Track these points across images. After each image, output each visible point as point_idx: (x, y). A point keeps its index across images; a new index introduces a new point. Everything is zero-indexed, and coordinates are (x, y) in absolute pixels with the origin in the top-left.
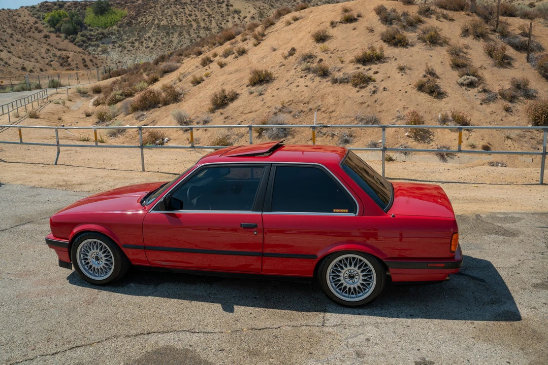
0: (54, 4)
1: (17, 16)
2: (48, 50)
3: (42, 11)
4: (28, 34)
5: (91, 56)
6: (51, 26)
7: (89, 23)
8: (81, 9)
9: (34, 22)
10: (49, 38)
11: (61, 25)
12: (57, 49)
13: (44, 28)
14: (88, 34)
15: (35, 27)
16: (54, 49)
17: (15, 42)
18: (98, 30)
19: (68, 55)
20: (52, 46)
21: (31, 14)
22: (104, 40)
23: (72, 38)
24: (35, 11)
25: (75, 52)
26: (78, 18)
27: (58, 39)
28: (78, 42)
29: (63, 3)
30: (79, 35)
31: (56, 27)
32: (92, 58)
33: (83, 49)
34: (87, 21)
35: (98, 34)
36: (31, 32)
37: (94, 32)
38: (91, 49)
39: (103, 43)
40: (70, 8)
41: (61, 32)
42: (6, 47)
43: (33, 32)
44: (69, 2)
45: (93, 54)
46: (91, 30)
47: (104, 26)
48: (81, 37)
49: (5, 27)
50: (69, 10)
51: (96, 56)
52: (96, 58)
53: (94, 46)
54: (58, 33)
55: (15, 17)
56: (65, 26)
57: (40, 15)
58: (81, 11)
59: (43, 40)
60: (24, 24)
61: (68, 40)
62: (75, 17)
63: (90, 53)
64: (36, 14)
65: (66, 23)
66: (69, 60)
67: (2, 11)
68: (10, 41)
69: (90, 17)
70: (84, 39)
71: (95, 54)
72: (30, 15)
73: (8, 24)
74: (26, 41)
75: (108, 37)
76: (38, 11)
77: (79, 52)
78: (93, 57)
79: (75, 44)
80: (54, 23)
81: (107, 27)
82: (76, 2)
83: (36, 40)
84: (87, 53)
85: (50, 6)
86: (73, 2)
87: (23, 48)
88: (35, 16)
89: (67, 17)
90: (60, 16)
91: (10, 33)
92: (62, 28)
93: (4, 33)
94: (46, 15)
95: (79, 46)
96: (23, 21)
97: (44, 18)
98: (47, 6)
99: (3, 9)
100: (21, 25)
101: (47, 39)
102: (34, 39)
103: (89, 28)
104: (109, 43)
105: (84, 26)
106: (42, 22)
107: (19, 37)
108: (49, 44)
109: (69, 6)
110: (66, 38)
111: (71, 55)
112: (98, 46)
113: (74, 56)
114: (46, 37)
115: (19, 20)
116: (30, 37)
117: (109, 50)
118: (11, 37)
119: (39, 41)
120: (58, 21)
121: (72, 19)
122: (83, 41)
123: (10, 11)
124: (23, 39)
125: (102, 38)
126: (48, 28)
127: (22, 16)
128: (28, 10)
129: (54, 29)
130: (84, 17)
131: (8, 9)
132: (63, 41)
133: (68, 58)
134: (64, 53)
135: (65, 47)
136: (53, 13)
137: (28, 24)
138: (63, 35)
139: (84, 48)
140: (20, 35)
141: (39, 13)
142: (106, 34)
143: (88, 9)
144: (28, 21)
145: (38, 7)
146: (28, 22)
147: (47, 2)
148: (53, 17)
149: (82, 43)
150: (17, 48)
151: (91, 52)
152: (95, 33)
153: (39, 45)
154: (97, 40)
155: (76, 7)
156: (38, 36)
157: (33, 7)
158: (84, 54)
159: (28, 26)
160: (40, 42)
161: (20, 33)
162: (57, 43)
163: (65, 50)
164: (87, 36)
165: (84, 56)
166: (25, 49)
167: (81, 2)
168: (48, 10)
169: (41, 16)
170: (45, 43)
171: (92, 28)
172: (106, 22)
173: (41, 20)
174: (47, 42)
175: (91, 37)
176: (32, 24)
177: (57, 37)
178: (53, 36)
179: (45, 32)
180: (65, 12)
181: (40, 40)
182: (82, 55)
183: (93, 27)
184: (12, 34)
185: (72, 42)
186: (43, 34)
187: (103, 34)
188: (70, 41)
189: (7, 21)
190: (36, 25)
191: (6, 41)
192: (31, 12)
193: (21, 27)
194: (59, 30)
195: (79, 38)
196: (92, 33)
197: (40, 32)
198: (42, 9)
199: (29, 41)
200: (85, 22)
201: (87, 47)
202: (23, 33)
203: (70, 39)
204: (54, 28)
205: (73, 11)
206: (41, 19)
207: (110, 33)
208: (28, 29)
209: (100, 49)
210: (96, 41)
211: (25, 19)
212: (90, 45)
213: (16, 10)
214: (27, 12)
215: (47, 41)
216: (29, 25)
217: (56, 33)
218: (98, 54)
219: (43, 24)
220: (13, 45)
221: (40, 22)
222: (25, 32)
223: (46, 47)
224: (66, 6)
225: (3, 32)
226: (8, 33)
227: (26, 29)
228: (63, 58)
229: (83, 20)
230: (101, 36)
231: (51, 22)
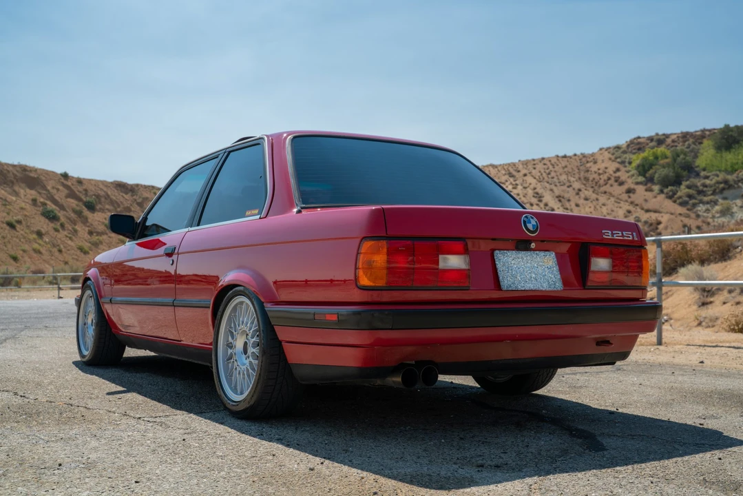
0: (651, 139)
1: (592, 163)
2: (629, 212)
3: (631, 152)
4: (603, 189)
5: (700, 220)
6: (640, 174)
7: (703, 165)
8: (694, 143)
9: (614, 169)
10: (634, 193)
11: (655, 172)
12: (642, 209)
13: (628, 177)
14: (699, 184)
15: (615, 177)
16: (639, 210)
17: (581, 202)
18: (718, 176)
19: (660, 219)
20: (637, 205)
21: (613, 157)
22: (726, 193)
23: (672, 191)
24: (618, 154)
25: (672, 214)
26: (685, 159)
27: (649, 194)
28: (680, 197)
29: (664, 137)
30: (683, 187)
31: (647, 175)
32: (700, 224)
33: (688, 210)
34: (701, 162)
35: (718, 183)
36: (608, 186)
37: (711, 180)
38: (701, 208)
39: (725, 198)
40: (676, 144)
41: (654, 183)
42: (567, 209)
43: (611, 186)
44: (675, 134)
45: (704, 216)
46: (707, 177)
47: (730, 169)
48: (687, 190)
49: (572, 179)
50: (672, 146)
51: (710, 220)
52: (709, 224)
53: (708, 203)
54: (649, 185)
55: (588, 165)
56: (660, 172)
57: (626, 158)
58: (693, 146)
59: (625, 196)
60: (599, 174)
61: (663, 196)
62: (682, 156)
63: (698, 216)
64: (620, 157)
65: (664, 167)
66: (661, 227)
67: (574, 157)
68: (575, 199)
69: (707, 155)
70: (691, 191)
71: (707, 217)
72: (610, 159)
73: (577, 176)
74: (597, 199)
75: (735, 188)
76: (624, 152)
77: (680, 214)
78: (703, 222)
79: (675, 202)
80: (644, 169)
81: (736, 170)
82: (687, 133)
83: (613, 196)
84: (693, 215)
85: (644, 143)
86: (682, 133)
87: (592, 209)
88: (619, 160)
89: (666, 158)
90: (656, 158)
91: (576, 189)
92: (657, 176)
93: (568, 189)
94: (634, 157)
95: (682, 204)
96: (599, 169)
97: (630, 163)
98: (639, 143)
99: (575, 155)
100: (596, 176)
101: (631, 195)
102: (611, 195)
103: (703, 174)
104: (736, 198)
105: (696, 172)
106: (627, 169)
107: (589, 193)
108: (632, 203)
109: (673, 141)
110: (661, 192)
111: (664, 218)
112: (716, 203)
113: (669, 220)
114: (629, 191)
115: (594, 168)
116: (605, 192)
117: (735, 209)
118: (578, 194)
119: (618, 198)
120: (651, 166)
121: (675, 160)
122: (690, 196)
123: (584, 156)
124: (594, 196)
125: (723, 189)
126: (634, 178)
127: (599, 162)
128: (609, 153)
129: (644, 179)
130: (696, 157)
131: (582, 154)
132: (655, 197)
133: (659, 223)
134: (654, 216)
135: (657, 207)
136: (645, 154)
137: (605, 173)
138: (656, 188)
139: (689, 207)
140: (591, 190)
141: (625, 155)
142: (732, 183)
143: (706, 142)
144: (606, 168)
145: (625, 146)
146: (607, 171)
147: (639, 138)
148: (645, 159)
149: (687, 199)
150: (583, 210)
151: (700, 213)
152: (714, 181)
153: (616, 205)
154: (714, 193)
155: (684, 142)
156: (618, 190)
157: (618, 148)
158: (688, 216)
159: (605, 177)
160: (618, 200)
161: (592, 187)
162: (646, 200)
163: (655, 211)
164: (697, 187)
165: (686, 221)
166: (594, 212)
167: (696, 132)
168: (639, 149)
169: (627, 160)
170: (626, 201)
171: (708, 174)
172: (734, 161)
173: (625, 167)
174: (630, 200)
175: (705, 189)
176: (612, 173)
177: (646, 190)
178: (640, 189)
179: (630, 184)
180: (666, 151)
181: (620, 197)
182: (683, 219)
183: (711, 171)
184: (580, 190)
185: (670, 197)
186: (625, 187)
187: (726, 182)
188: (667, 197)
189: (577, 171)
190: (618, 174)
191: (569, 200)
192: (613, 154)
193: (594, 179)
194: (651, 180)
195: (683, 190)
196: (708, 182)
197: (621, 184)
198: (630, 150)
199: (603, 199)
200: (697, 164)
201: (694, 205)
202: (596, 188)
203: (667, 193)
204: (644, 176)
205: (679, 148)
206: (627, 164)
207: (739, 181)
208: (605, 181)
209: (717, 208)
210: (712, 194)
211: (603, 166)
212: (702, 202)
213: (593, 155)
214: (607, 155)
215: (629, 197)
216: (607, 174)
217: (646, 185)
218: (713, 217)
219: (628, 172)
220: (577, 205)
221: (623, 169)
222: (600, 186)
223: (626, 207)
224: (669, 141)
225: (568, 187)
226: (574, 189)
227: (602, 182)
228: (651, 225)
229: (694, 162)
230: (722, 186)
231: (641, 168)
